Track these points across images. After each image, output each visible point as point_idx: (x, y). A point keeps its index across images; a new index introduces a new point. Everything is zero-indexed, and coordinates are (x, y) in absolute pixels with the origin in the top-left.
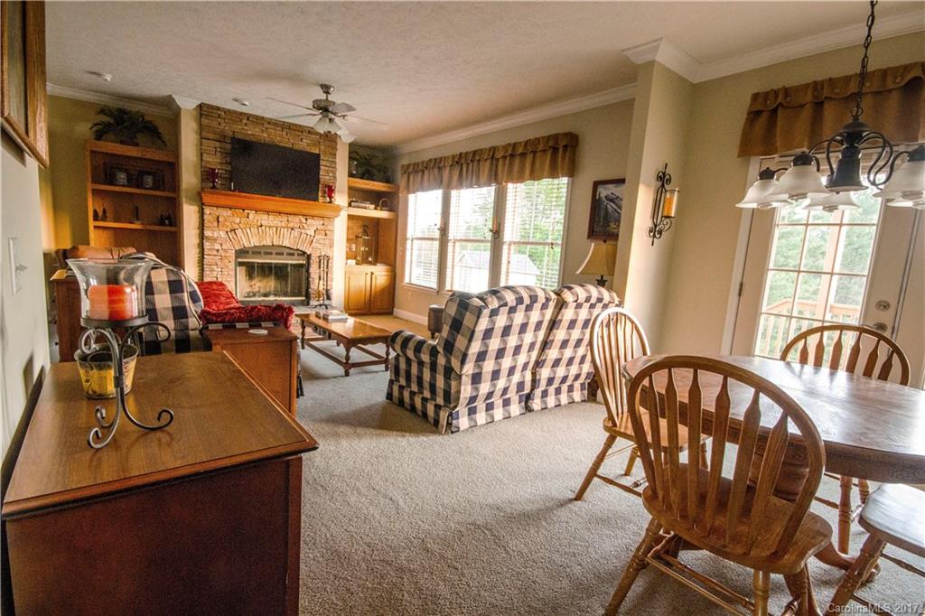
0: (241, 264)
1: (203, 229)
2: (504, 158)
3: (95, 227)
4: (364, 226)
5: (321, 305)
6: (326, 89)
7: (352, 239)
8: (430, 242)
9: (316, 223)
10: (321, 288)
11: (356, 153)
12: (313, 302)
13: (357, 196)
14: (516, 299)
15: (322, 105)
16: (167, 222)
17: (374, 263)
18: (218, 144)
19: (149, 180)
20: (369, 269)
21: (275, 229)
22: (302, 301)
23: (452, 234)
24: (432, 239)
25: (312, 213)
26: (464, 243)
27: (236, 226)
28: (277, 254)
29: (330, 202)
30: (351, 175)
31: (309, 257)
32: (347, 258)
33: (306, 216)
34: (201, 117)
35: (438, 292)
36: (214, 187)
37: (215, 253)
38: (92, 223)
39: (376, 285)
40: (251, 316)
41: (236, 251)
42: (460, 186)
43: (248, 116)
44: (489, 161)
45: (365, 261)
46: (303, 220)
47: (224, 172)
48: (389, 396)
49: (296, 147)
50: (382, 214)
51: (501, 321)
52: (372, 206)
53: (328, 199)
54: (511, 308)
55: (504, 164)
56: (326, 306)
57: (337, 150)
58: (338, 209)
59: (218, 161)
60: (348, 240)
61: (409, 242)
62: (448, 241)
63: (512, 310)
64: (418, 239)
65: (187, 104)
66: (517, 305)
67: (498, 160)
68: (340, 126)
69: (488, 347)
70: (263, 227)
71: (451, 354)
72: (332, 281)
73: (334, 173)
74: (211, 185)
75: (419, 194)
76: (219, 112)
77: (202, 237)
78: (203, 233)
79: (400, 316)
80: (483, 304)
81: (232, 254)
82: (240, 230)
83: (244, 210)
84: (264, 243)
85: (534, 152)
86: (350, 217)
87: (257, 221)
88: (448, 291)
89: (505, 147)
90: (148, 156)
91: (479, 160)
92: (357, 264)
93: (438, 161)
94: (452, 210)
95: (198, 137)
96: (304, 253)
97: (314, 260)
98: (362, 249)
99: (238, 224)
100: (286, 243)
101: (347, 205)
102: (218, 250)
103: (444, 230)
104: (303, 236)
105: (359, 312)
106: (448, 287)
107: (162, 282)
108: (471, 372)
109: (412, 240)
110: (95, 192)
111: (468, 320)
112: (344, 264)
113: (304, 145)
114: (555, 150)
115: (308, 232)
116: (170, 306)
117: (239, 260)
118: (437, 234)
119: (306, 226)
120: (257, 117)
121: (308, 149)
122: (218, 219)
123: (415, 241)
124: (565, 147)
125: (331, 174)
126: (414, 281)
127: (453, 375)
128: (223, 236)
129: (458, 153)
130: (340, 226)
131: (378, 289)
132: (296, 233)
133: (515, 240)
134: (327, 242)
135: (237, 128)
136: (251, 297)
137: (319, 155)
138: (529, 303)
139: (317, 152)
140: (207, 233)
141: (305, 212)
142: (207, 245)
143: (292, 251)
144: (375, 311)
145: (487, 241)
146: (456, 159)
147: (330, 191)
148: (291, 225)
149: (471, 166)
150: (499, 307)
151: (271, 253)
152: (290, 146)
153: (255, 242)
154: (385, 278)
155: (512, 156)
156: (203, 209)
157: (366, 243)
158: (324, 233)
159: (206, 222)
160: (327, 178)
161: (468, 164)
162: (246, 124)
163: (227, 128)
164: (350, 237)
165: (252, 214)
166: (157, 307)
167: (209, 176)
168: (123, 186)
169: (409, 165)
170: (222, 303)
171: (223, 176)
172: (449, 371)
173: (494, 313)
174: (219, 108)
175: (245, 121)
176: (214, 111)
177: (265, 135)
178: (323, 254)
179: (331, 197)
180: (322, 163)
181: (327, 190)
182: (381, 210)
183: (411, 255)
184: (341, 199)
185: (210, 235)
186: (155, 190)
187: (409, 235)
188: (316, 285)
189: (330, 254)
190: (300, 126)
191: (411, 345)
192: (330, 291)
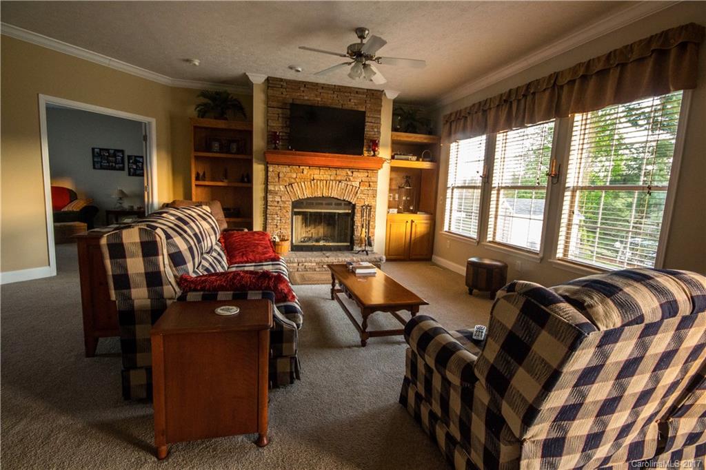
0: (297, 214)
1: (267, 184)
2: (572, 82)
3: (196, 185)
4: (407, 177)
5: (363, 251)
6: (360, 32)
7: (395, 190)
8: (471, 190)
9: (361, 176)
10: (363, 235)
11: (401, 109)
12: (357, 248)
13: (400, 149)
14: (661, 305)
15: (356, 49)
16: (246, 180)
17: (414, 212)
18: (280, 111)
19: (234, 147)
20: (409, 217)
21: (325, 182)
22: (347, 246)
23: (496, 182)
24: (474, 187)
25: (356, 165)
26: (511, 191)
27: (293, 181)
28: (326, 204)
29: (374, 155)
30: (394, 129)
31: (354, 206)
32: (389, 207)
33: (352, 169)
34: (268, 89)
35: (478, 242)
36: (276, 148)
37: (276, 204)
38: (194, 182)
39: (415, 233)
40: (233, 283)
41: (293, 202)
42: (509, 126)
43: (305, 84)
44: (547, 93)
45: (407, 210)
46: (350, 173)
47: (284, 134)
48: (403, 399)
49: (345, 107)
50: (425, 165)
51: (622, 351)
52: (415, 158)
53: (372, 153)
54: (648, 327)
55: (571, 92)
56: (367, 252)
57: (381, 106)
58: (382, 161)
59: (280, 125)
60: (391, 190)
61: (449, 191)
62: (492, 188)
63: (652, 329)
64: (458, 187)
65: (258, 79)
66: (662, 319)
67: (562, 87)
68: (375, 70)
69: (584, 397)
70: (315, 181)
71: (502, 396)
72: (374, 229)
73: (379, 128)
74: (273, 146)
75: (462, 143)
76: (282, 83)
77: (266, 191)
78: (267, 188)
79: (438, 263)
80: (585, 320)
81: (289, 206)
82: (296, 184)
83: (299, 166)
84: (316, 195)
85: (623, 66)
86: (393, 169)
87: (310, 175)
88: (490, 242)
89: (574, 70)
90: (233, 127)
91: (534, 94)
92: (399, 212)
93: (483, 104)
94: (498, 155)
95: (266, 106)
96: (350, 203)
97: (358, 209)
98: (404, 198)
99: (295, 179)
100: (334, 195)
101: (389, 157)
102: (278, 202)
103: (487, 177)
104: (349, 188)
105: (398, 257)
106: (490, 238)
107: (134, 244)
108: (543, 437)
109: (453, 189)
110: (197, 158)
111: (544, 345)
112: (386, 212)
113: (352, 104)
114: (662, 54)
115: (353, 184)
116: (143, 271)
117: (295, 210)
118: (479, 182)
119: (351, 178)
120: (312, 84)
121: (355, 108)
122: (279, 175)
123: (455, 190)
124: (683, 46)
125: (376, 130)
126: (453, 230)
127: (503, 432)
128: (282, 189)
129: (508, 90)
130: (383, 178)
131: (418, 236)
132: (343, 184)
133: (580, 184)
134: (370, 192)
135: (297, 94)
136: (307, 241)
137: (365, 112)
138: (688, 313)
139: (364, 110)
140: (271, 188)
141: (351, 165)
142: (270, 198)
143: (339, 202)
144: (414, 257)
145: (543, 188)
146: (504, 98)
147: (374, 145)
148: (339, 178)
149: (523, 102)
150: (623, 326)
151: (322, 204)
152: (341, 107)
153: (308, 194)
154: (425, 225)
155: (584, 78)
156: (267, 167)
157: (408, 193)
158: (367, 184)
159: (269, 178)
160: (373, 133)
161: (519, 101)
162: (303, 91)
163: (288, 96)
164: (394, 187)
165: (306, 170)
166: (129, 272)
167: (272, 138)
168: (216, 152)
169: (451, 114)
170: (258, 253)
171: (284, 138)
172: (495, 423)
173: (611, 337)
174: (281, 80)
175: (302, 89)
176: (278, 83)
177: (319, 99)
178: (366, 203)
179: (374, 151)
180: (367, 119)
181: (371, 144)
182: (423, 161)
183: (451, 204)
184: (384, 152)
185: (273, 189)
186: (238, 154)
187: (449, 185)
188: (360, 233)
189: (373, 204)
190: (349, 87)
191: (432, 348)
192: (372, 239)
